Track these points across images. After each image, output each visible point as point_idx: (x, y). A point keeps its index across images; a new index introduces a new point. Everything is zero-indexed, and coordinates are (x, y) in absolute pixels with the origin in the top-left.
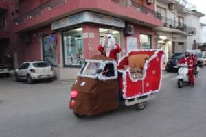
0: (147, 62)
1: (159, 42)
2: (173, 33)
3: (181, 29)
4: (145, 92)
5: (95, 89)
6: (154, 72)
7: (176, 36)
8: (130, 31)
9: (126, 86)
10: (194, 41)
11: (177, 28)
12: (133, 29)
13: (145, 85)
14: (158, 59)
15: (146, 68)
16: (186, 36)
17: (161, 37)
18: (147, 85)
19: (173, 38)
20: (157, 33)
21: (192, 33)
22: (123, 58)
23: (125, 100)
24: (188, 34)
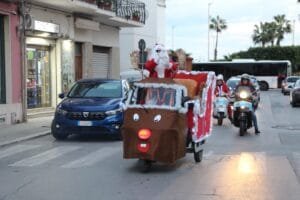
0: (205, 90)
1: (31, 41)
2: (77, 15)
7: (82, 23)
9: (197, 123)
10: (142, 43)
16: (117, 27)
17: (38, 25)
19: (78, 30)
20: (25, 10)
21: (136, 17)
24: (124, 20)
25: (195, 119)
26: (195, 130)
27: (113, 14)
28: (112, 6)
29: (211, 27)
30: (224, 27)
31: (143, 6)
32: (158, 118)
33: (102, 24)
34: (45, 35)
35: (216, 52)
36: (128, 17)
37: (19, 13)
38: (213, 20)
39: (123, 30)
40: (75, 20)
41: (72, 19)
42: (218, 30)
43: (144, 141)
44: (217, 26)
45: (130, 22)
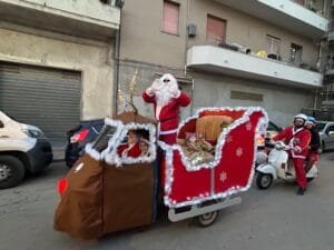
0: (226, 131)
4: (216, 192)
5: (97, 183)
6: (239, 152)
9: (172, 179)
13: (217, 177)
14: (249, 127)
15: (221, 142)
18: (223, 177)
22: (187, 121)
23: (167, 208)
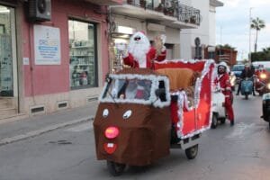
2: (149, 21)
3: (166, 12)
4: (198, 129)
7: (152, 26)
8: (42, 11)
9: (182, 118)
10: (197, 40)
11: (159, 9)
12: (49, 7)
16: (178, 29)
17: (121, 29)
21: (193, 21)
24: (184, 24)
25: (180, 113)
26: (180, 125)
27: (175, 19)
28: (175, 13)
29: (252, 26)
30: (263, 26)
31: (198, 12)
32: (128, 113)
33: (167, 27)
34: (126, 36)
35: (256, 46)
36: (186, 21)
37: (108, 21)
38: (254, 21)
39: (183, 31)
40: (147, 25)
41: (145, 24)
42: (258, 29)
43: (111, 140)
44: (257, 25)
45: (189, 24)
